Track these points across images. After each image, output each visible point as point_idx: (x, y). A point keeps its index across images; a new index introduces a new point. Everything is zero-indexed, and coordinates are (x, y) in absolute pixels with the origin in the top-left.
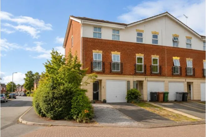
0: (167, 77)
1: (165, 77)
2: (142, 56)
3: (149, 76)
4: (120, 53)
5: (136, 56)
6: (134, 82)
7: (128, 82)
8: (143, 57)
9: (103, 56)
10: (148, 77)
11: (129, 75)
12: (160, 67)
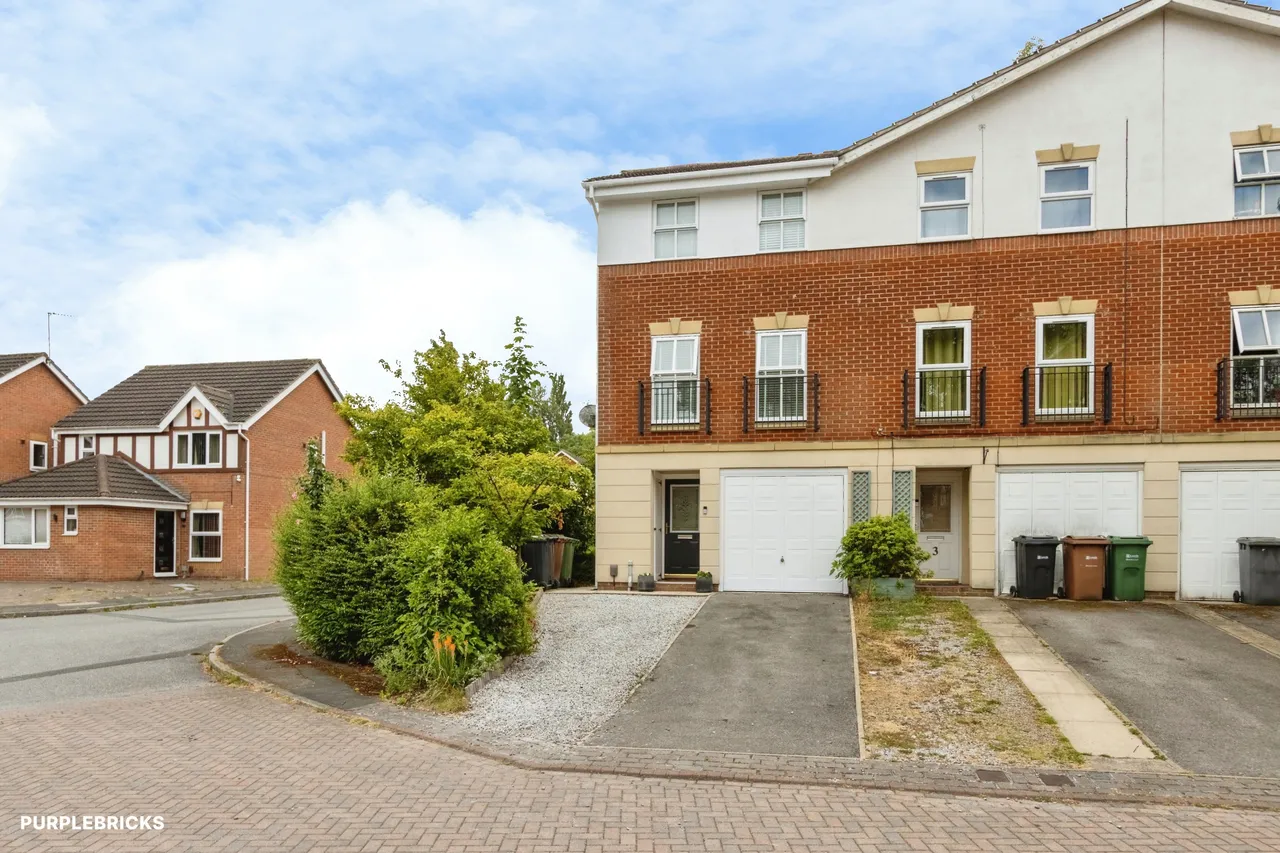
0: (1169, 438)
1: (1145, 438)
2: (960, 317)
3: (1015, 433)
4: (805, 319)
5: (913, 322)
6: (897, 474)
7: (861, 481)
8: (967, 327)
9: (702, 347)
10: (1005, 441)
11: (863, 438)
12: (1106, 375)
